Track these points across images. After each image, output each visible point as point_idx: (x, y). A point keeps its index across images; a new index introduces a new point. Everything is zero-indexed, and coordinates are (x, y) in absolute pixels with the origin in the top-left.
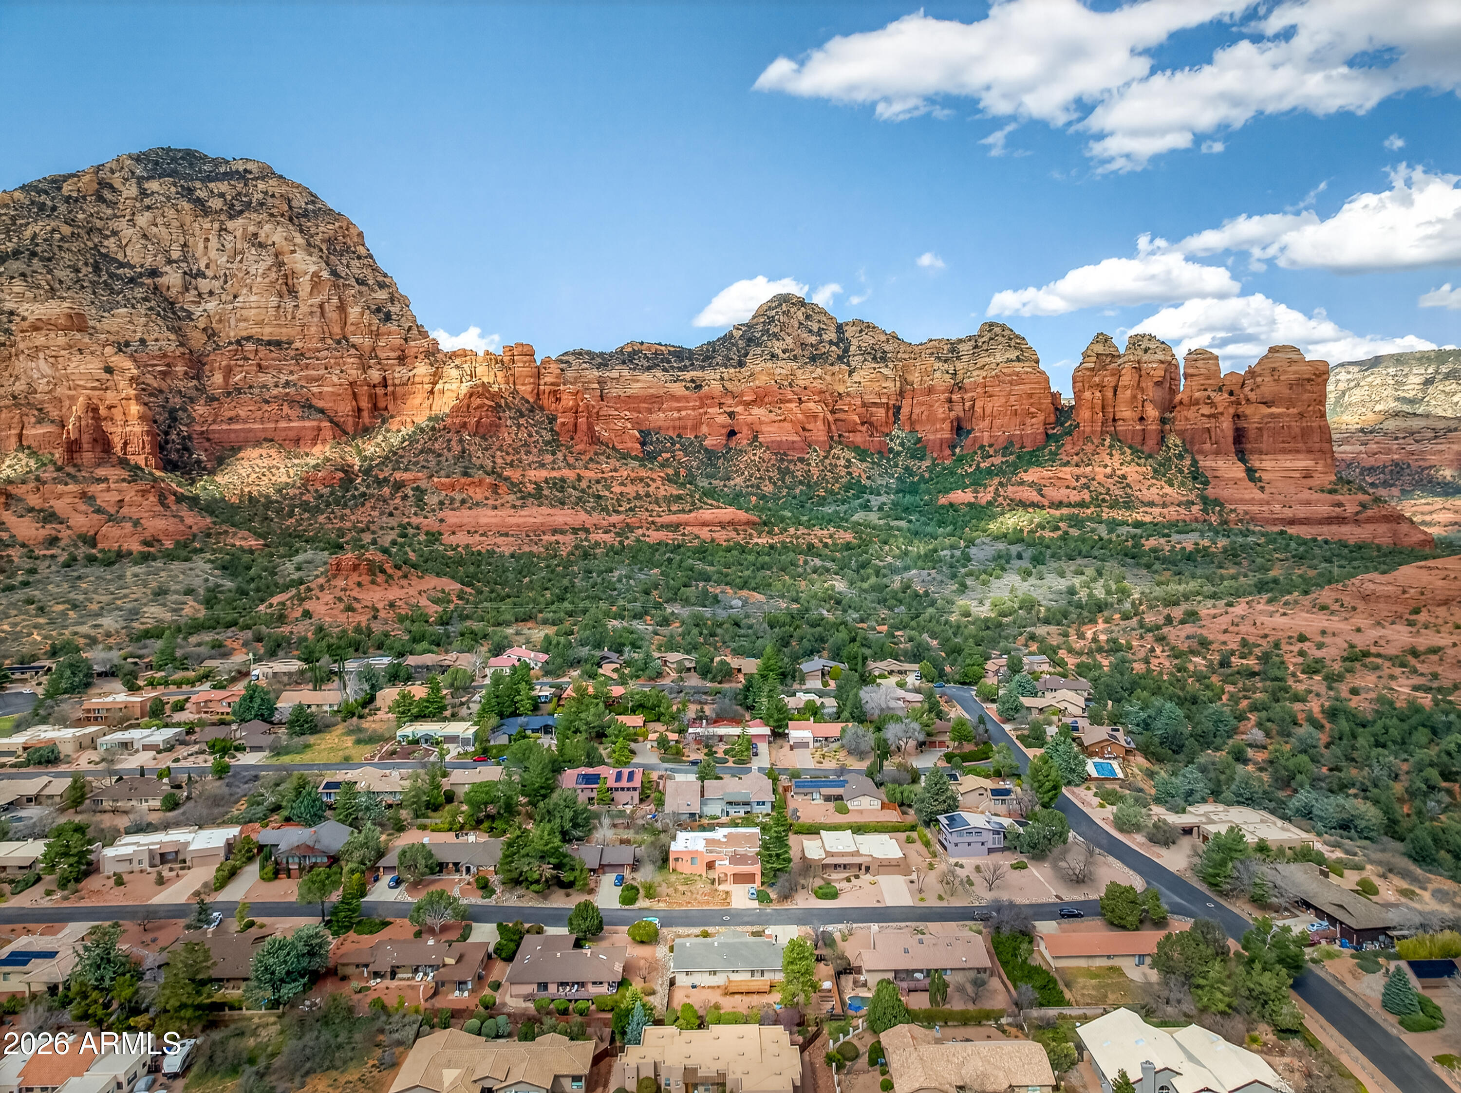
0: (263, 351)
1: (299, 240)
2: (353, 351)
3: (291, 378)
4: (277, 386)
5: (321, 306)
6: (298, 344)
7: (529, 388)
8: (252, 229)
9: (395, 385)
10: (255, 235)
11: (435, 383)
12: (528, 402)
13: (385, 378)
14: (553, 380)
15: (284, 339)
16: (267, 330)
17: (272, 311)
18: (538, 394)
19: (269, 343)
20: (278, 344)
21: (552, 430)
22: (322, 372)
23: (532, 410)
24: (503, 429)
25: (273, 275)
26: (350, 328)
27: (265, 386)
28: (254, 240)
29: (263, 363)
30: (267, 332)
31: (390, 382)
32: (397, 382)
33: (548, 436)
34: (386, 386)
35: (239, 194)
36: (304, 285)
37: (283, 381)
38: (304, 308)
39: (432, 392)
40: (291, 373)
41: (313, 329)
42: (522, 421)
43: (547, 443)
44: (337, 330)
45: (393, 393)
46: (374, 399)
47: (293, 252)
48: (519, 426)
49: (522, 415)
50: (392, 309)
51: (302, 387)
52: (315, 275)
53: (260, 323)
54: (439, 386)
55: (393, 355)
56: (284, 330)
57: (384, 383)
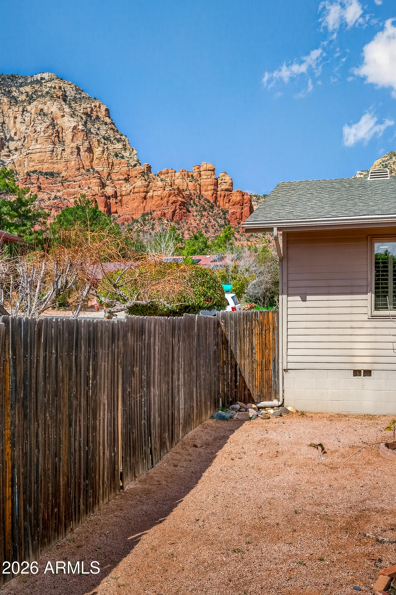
0: (42, 178)
1: (67, 109)
2: (96, 175)
3: (59, 194)
4: (49, 199)
5: (78, 148)
6: (64, 174)
7: (210, 193)
8: (40, 106)
9: (121, 195)
10: (42, 110)
11: (147, 192)
12: (209, 202)
13: (116, 192)
14: (227, 187)
15: (55, 171)
16: (46, 166)
17: (49, 154)
18: (216, 198)
19: (46, 174)
20: (52, 174)
21: (225, 218)
22: (77, 189)
23: (212, 207)
24: (192, 217)
25: (50, 131)
26: (95, 162)
27: (42, 200)
28: (42, 113)
29: (42, 186)
30: (46, 167)
31: (118, 194)
32: (124, 193)
33: (222, 222)
34: (116, 197)
35: (36, 91)
36: (68, 136)
37: (53, 196)
38: (68, 151)
39: (145, 198)
40: (59, 191)
41: (73, 163)
42: (204, 213)
43: (221, 226)
44: (87, 163)
45: (121, 201)
46: (108, 206)
47: (63, 116)
48: (202, 216)
49: (205, 210)
50: (125, 154)
51: (65, 199)
52: (75, 128)
53: (42, 162)
54: (150, 194)
55: (122, 177)
56: (55, 166)
57: (115, 196)
